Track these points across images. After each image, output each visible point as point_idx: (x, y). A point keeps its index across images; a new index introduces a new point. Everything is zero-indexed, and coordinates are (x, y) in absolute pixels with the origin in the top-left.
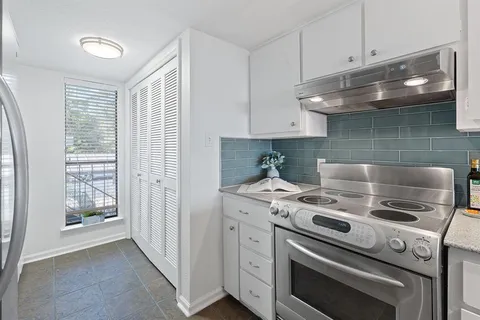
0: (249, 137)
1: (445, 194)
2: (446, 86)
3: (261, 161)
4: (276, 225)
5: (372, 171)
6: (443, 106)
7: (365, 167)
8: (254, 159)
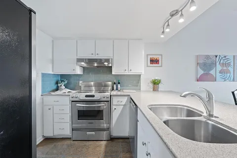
0: (52, 73)
1: (110, 88)
2: (110, 65)
3: (57, 83)
4: (72, 101)
5: (94, 84)
6: (110, 69)
7: (92, 83)
8: (54, 82)
